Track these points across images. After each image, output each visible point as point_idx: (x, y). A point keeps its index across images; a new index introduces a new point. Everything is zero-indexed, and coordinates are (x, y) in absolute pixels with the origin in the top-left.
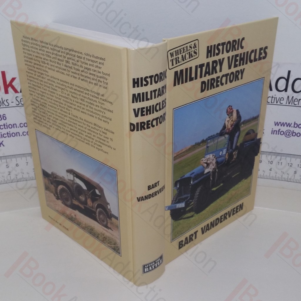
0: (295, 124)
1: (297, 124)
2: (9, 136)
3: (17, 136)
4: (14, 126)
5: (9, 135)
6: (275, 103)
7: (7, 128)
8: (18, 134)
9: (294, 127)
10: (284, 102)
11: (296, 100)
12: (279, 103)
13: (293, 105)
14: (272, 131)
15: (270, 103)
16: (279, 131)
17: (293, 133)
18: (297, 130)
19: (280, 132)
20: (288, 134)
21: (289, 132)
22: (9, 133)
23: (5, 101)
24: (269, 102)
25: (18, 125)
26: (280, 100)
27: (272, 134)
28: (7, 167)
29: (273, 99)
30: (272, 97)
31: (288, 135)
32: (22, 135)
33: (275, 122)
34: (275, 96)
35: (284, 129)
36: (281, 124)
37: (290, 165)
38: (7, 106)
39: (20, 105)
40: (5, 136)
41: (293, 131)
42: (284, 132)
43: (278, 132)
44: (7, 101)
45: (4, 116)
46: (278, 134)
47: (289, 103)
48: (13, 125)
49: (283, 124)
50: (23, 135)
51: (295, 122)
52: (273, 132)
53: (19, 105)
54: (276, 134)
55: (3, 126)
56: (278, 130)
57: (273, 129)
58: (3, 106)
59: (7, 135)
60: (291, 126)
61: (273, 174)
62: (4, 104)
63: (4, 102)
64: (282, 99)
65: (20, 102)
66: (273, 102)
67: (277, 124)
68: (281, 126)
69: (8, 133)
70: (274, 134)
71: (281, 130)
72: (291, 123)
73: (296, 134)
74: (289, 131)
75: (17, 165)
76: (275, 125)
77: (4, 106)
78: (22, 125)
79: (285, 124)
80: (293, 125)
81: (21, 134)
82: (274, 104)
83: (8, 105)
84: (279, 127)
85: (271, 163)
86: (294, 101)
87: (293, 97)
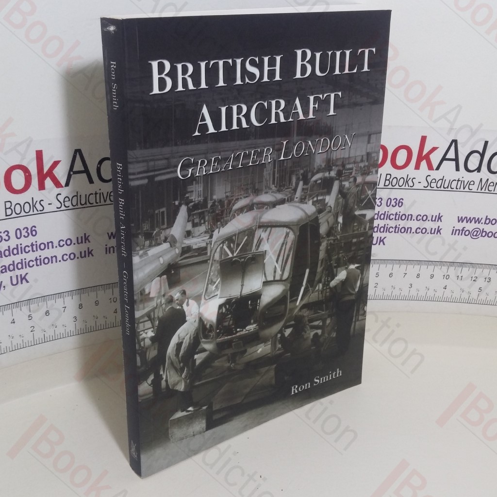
0: (486, 219)
1: (489, 219)
2: (39, 263)
3: (52, 263)
4: (48, 245)
5: (38, 261)
6: (462, 189)
7: (37, 250)
8: (54, 258)
9: (485, 223)
10: (474, 188)
11: (492, 184)
12: (467, 189)
13: (487, 191)
14: (453, 230)
15: (455, 189)
16: (463, 230)
17: (483, 232)
18: (488, 228)
19: (464, 232)
20: (475, 234)
21: (477, 232)
22: (38, 258)
23: (38, 203)
24: (452, 187)
25: (56, 244)
26: (470, 184)
27: (452, 234)
28: (30, 318)
29: (460, 182)
30: (458, 181)
31: (476, 236)
32: (60, 261)
33: (458, 217)
34: (463, 179)
35: (470, 226)
36: (475, 220)
37: (473, 279)
38: (40, 211)
39: (63, 208)
40: (31, 264)
41: (483, 229)
42: (471, 231)
43: (461, 231)
44: (42, 202)
45: (34, 228)
46: (461, 235)
47: (481, 189)
48: (46, 244)
49: (469, 220)
50: (62, 260)
51: (487, 216)
52: (454, 232)
53: (61, 209)
54: (458, 235)
55: (31, 247)
56: (461, 229)
57: (454, 227)
58: (33, 212)
59: (34, 263)
60: (481, 223)
61: (448, 293)
62: (36, 208)
63: (35, 204)
64: (472, 183)
65: (63, 204)
66: (458, 187)
67: (461, 220)
68: (467, 222)
69: (36, 259)
70: (455, 234)
71: (465, 229)
72: (482, 218)
73: (487, 234)
74: (477, 230)
75: (47, 314)
76: (459, 222)
77: (36, 212)
78: (62, 243)
79: (464, 218)
80: (483, 221)
81: (59, 258)
82: (460, 190)
83: (42, 209)
84: (464, 224)
85: (447, 278)
86: (489, 186)
87: (488, 180)
